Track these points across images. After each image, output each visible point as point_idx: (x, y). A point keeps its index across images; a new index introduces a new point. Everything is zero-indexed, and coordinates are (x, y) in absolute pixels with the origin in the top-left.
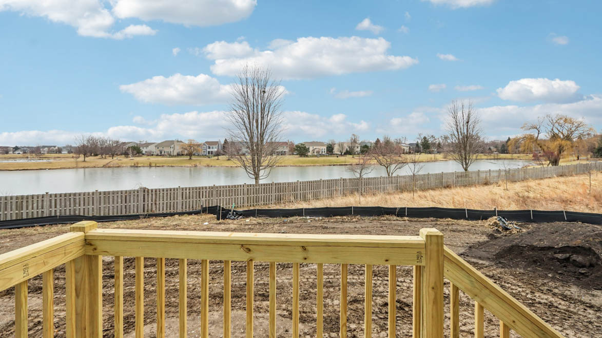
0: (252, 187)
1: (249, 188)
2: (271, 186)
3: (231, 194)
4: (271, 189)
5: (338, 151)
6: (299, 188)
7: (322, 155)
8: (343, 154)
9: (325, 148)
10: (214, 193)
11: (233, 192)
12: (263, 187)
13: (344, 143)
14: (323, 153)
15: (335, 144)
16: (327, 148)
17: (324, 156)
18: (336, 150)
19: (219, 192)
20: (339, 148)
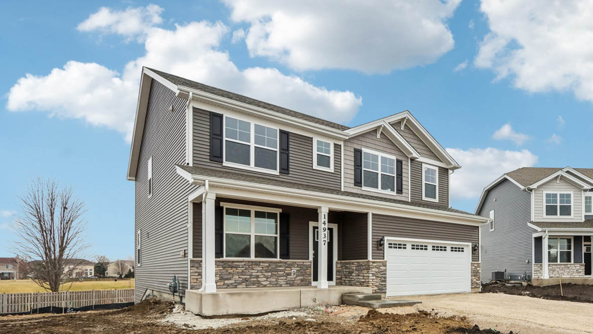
0: (74, 294)
1: (72, 295)
2: (91, 293)
3: (54, 300)
4: (91, 295)
5: (115, 273)
6: (117, 294)
7: (87, 279)
8: (123, 276)
9: (92, 268)
10: (39, 298)
11: (57, 298)
12: (84, 294)
13: (125, 261)
14: (89, 276)
15: (108, 263)
16: (95, 268)
17: (90, 279)
18: (111, 271)
19: (43, 297)
20: (117, 268)
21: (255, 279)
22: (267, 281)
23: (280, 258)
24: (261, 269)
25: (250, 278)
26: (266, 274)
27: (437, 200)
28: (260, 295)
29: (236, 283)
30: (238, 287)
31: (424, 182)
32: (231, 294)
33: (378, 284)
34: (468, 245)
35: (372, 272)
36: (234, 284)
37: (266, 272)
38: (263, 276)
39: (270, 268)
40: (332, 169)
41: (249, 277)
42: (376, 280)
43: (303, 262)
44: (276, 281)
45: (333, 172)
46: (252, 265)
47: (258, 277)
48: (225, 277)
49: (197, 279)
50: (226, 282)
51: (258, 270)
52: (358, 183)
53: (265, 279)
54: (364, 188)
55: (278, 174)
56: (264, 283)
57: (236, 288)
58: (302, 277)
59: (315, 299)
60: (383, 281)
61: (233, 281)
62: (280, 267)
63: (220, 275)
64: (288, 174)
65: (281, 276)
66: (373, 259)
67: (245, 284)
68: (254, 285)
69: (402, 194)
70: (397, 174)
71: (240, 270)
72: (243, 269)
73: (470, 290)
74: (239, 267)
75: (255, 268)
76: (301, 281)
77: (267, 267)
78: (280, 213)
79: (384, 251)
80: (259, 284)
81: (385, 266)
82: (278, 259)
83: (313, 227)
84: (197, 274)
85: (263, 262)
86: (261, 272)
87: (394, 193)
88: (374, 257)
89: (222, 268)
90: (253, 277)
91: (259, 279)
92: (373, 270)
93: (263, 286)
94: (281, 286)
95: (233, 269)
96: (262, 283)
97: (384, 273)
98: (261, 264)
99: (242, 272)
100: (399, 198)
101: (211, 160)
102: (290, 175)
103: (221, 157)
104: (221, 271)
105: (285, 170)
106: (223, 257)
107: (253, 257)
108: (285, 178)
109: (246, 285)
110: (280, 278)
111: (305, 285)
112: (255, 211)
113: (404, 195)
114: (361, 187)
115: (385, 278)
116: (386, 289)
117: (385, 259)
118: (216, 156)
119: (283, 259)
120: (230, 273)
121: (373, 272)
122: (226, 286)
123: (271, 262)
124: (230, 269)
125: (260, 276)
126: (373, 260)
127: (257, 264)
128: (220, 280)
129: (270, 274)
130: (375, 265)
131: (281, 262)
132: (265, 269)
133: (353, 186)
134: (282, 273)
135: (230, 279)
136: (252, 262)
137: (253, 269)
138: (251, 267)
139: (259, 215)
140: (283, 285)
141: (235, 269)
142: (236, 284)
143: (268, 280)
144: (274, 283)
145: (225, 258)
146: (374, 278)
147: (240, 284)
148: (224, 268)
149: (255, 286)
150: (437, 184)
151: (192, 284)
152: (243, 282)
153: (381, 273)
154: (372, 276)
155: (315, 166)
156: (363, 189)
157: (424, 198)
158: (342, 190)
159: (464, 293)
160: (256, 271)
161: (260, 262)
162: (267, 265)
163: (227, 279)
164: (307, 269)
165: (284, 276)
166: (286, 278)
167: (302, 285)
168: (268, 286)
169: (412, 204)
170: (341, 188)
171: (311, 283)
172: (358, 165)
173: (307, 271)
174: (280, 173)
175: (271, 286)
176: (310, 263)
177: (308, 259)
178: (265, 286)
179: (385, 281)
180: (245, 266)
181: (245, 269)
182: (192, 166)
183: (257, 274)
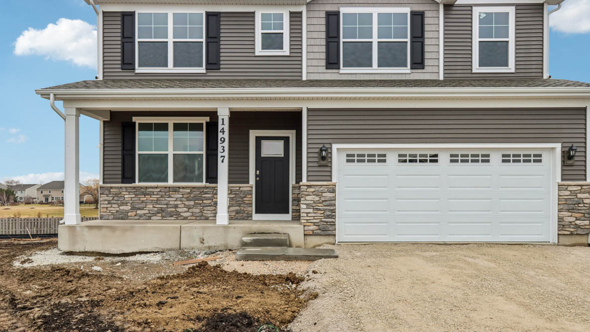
21: (174, 209)
22: (188, 211)
23: (206, 182)
24: (181, 196)
25: (167, 208)
26: (186, 203)
27: (511, 68)
28: (125, 230)
29: (149, 213)
30: (152, 218)
31: (476, 39)
32: (90, 227)
33: (318, 221)
34: (553, 149)
35: (305, 202)
36: (148, 215)
37: (187, 200)
38: (183, 206)
39: (192, 196)
40: (286, 51)
41: (166, 206)
42: (314, 215)
43: (240, 187)
44: (201, 212)
45: (288, 54)
46: (169, 191)
47: (176, 206)
48: (137, 206)
49: (107, 208)
50: (139, 212)
51: (177, 198)
52: (332, 63)
53: (185, 209)
54: (343, 70)
55: (204, 71)
56: (185, 215)
57: (150, 219)
58: (238, 208)
59: (203, 240)
60: (328, 217)
61: (146, 212)
62: (206, 193)
63: (131, 204)
64: (219, 69)
65: (207, 206)
66: (308, 181)
67: (160, 215)
68: (172, 216)
69: (423, 68)
70: (413, 37)
71: (154, 198)
72: (158, 196)
73: (553, 239)
74: (154, 195)
75: (172, 196)
76: (237, 213)
77: (189, 193)
78: (207, 123)
79: (331, 167)
80: (177, 216)
81: (334, 191)
82: (204, 184)
83: (257, 137)
84: (106, 202)
85: (183, 188)
86: (181, 201)
87: (407, 70)
88: (310, 178)
89: (134, 196)
90: (170, 206)
91: (178, 209)
92: (308, 198)
93: (182, 218)
94: (207, 219)
95: (146, 196)
96: (182, 214)
97: (331, 203)
98: (181, 190)
99: (157, 200)
100: (418, 75)
101: (122, 69)
102: (221, 70)
103: (133, 64)
104: (133, 199)
105: (213, 64)
106: (135, 182)
107: (171, 182)
108: (214, 75)
109: (162, 217)
110: (206, 208)
111: (243, 219)
112: (174, 124)
113: (427, 69)
114: (339, 68)
115: (334, 211)
116: (335, 230)
117: (334, 180)
118: (127, 64)
119: (210, 183)
120: (143, 202)
121: (308, 202)
122: (138, 217)
123: (194, 188)
124: (143, 196)
125: (179, 206)
126: (309, 183)
127: (176, 190)
128: (131, 209)
129: (192, 203)
130: (312, 190)
131: (206, 187)
132: (185, 196)
133: (323, 69)
134: (209, 201)
135: (142, 209)
136: (169, 187)
137: (170, 197)
138: (167, 194)
139: (178, 127)
140: (210, 218)
141: (149, 196)
142: (150, 215)
143: (190, 210)
144: (197, 215)
145: (137, 184)
146: (311, 211)
147: (155, 215)
148: (136, 195)
149: (173, 218)
150: (511, 39)
151: (102, 213)
152: (159, 213)
153: (324, 203)
154: (307, 208)
155: (259, 51)
156: (341, 71)
157: (476, 68)
158: (304, 78)
159: (543, 245)
160: (175, 199)
161: (179, 187)
162: (189, 191)
163: (139, 209)
164: (245, 197)
165: (211, 206)
166: (214, 208)
167: (237, 219)
168: (189, 218)
169: (447, 82)
170: (301, 76)
171: (251, 216)
172: (332, 36)
173: (245, 199)
174: (207, 69)
175: (194, 218)
176: (249, 189)
177: (248, 182)
178: (185, 218)
179: (333, 217)
180: (160, 193)
181: (161, 197)
182: (102, 79)
183: (176, 203)
